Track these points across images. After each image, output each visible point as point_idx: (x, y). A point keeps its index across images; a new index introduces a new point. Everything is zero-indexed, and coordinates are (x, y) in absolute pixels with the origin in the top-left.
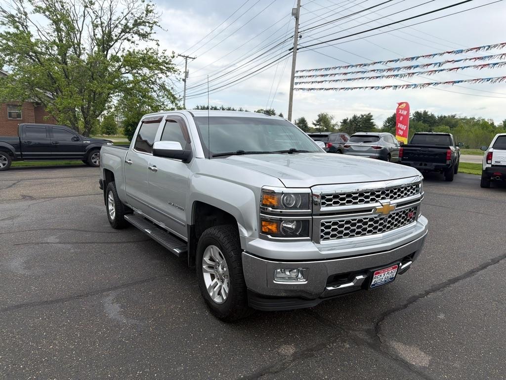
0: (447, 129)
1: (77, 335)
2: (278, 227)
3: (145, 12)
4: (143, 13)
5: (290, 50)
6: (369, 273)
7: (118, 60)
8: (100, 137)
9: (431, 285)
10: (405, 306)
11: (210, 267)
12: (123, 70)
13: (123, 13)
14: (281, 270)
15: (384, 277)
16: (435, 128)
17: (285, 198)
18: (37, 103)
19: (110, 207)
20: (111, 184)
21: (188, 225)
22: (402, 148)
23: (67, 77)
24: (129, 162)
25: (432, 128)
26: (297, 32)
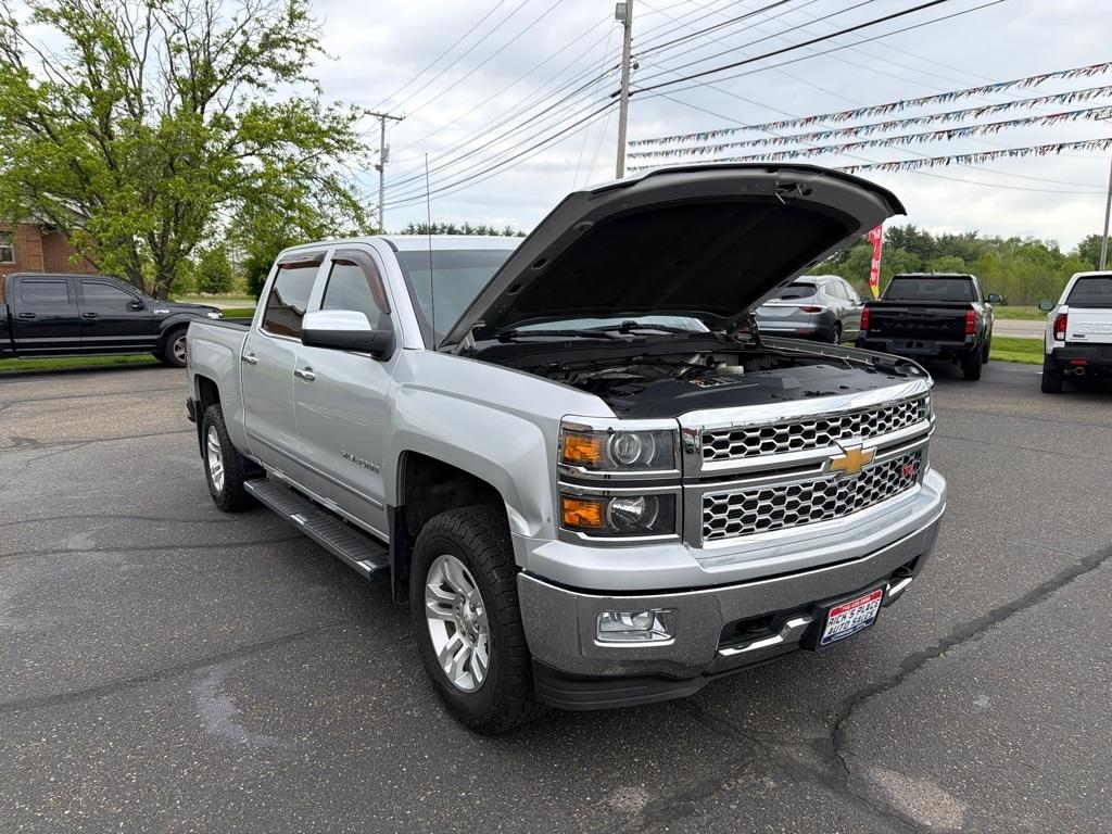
0: (959, 264)
1: (129, 779)
2: (602, 512)
3: (288, 18)
4: (283, 19)
5: (613, 96)
6: (817, 613)
7: (229, 127)
8: (195, 298)
9: (952, 625)
10: (898, 680)
11: (444, 605)
12: (240, 148)
13: (235, 20)
14: (612, 615)
15: (851, 620)
16: (933, 263)
17: (617, 442)
18: (49, 227)
19: (214, 462)
20: (212, 409)
21: (388, 506)
22: (868, 309)
23: (113, 165)
24: (250, 358)
25: (928, 262)
26: (627, 56)
